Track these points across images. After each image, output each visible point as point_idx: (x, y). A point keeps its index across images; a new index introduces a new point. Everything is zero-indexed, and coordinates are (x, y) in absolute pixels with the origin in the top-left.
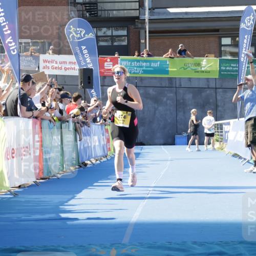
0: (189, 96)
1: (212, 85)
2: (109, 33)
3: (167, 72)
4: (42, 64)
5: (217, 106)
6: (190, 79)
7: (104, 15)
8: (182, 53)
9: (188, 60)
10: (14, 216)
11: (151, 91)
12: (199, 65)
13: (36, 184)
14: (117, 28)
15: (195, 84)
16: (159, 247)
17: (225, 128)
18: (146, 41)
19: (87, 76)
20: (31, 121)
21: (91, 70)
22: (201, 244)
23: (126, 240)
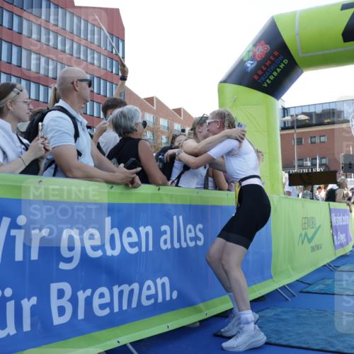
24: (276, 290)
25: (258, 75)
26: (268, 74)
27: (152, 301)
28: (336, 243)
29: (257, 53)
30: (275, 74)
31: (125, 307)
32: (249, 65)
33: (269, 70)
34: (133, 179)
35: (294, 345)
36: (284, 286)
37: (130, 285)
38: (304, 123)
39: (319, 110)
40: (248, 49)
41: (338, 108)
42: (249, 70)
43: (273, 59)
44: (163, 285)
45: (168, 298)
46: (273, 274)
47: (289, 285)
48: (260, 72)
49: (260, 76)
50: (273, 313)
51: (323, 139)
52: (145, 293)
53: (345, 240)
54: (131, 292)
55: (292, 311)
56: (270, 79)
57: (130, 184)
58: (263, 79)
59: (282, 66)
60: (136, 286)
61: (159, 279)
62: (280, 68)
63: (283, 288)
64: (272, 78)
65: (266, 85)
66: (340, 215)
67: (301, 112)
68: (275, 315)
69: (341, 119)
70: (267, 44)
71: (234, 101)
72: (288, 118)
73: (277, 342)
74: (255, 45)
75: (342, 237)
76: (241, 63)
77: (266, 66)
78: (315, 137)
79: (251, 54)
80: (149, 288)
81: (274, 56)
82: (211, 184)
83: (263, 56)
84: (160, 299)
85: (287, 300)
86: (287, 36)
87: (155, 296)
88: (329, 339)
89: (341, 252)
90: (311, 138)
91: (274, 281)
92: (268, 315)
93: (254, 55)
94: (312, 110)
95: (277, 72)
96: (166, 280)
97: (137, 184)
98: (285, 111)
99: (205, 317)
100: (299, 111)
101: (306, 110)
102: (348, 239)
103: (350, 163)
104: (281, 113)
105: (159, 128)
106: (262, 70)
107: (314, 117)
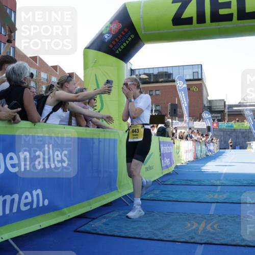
0: (240, 134)
1: (247, 131)
2: (215, 115)
3: (233, 127)
4: (195, 125)
5: (249, 137)
6: (240, 129)
7: (213, 110)
8: (238, 121)
9: (239, 123)
10: (187, 170)
11: (228, 133)
12: (243, 124)
13: (193, 161)
14: (217, 114)
15: (242, 131)
16: (232, 181)
17: (252, 144)
18: (227, 117)
19: (209, 128)
20: (192, 142)
22: (246, 180)
23: (222, 178)
24: (120, 198)
25: (113, 45)
26: (120, 44)
27: (28, 207)
28: (163, 165)
29: (113, 29)
30: (125, 44)
31: (7, 212)
32: (106, 37)
33: (120, 41)
34: (15, 116)
35: (130, 236)
36: (126, 195)
37: (11, 196)
38: (145, 80)
39: (156, 72)
41: (170, 71)
42: (106, 40)
43: (123, 34)
44: (38, 195)
45: (41, 205)
46: (117, 186)
47: (129, 194)
48: (114, 43)
49: (114, 46)
50: (117, 214)
51: (158, 92)
52: (23, 201)
53: (170, 163)
54: (13, 201)
56: (121, 48)
57: (12, 120)
58: (116, 47)
59: (130, 39)
60: (16, 196)
61: (35, 191)
62: (128, 40)
63: (125, 196)
64: (122, 47)
65: (118, 52)
66: (166, 146)
67: (143, 72)
69: (171, 79)
70: (119, 22)
71: (95, 62)
72: (134, 76)
73: (119, 234)
74: (112, 23)
75: (167, 161)
76: (101, 35)
77: (118, 38)
78: (152, 91)
79: (108, 29)
80: (26, 197)
81: (124, 32)
82: (74, 122)
83: (117, 31)
84: (35, 206)
85: (128, 205)
86: (134, 18)
87: (31, 204)
88: (155, 232)
89: (166, 172)
90: (150, 91)
91: (118, 192)
93: (110, 30)
94: (151, 72)
96: (39, 191)
97: (18, 120)
98: (132, 71)
99: (68, 218)
100: (142, 72)
101: (147, 72)
102: (171, 162)
103: (175, 110)
104: (129, 73)
105: (40, 80)
106: (116, 41)
107: (152, 76)
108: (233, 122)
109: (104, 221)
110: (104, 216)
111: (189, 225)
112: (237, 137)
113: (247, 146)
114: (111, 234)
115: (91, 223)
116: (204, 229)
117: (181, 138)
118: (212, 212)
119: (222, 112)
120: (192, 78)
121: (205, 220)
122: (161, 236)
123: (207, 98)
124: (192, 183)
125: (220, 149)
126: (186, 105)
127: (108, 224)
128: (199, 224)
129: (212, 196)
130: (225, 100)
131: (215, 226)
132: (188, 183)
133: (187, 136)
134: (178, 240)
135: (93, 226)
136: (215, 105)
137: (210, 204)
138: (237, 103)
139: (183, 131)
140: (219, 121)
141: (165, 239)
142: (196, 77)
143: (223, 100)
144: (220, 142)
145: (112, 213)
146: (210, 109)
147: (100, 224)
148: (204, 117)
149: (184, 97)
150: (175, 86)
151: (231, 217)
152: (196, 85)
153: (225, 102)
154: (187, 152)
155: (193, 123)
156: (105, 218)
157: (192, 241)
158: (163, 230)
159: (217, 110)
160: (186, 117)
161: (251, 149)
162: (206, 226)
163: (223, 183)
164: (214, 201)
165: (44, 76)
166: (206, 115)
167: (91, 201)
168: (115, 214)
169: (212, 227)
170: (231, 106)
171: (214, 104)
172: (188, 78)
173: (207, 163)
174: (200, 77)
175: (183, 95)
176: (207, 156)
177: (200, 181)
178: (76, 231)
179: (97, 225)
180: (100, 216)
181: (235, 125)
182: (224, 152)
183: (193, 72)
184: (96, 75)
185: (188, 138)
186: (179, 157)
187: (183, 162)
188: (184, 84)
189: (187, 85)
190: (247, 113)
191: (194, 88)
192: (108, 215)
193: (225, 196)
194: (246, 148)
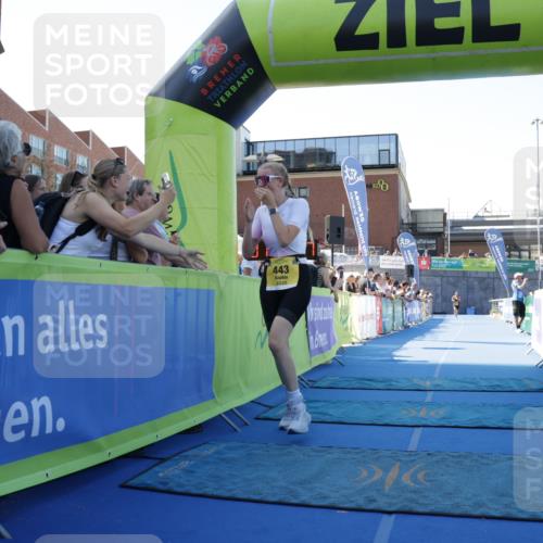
0: (476, 283)
1: (491, 275)
2: (424, 242)
3: (461, 267)
4: (381, 262)
5: (494, 290)
6: (477, 272)
7: (421, 231)
8: (472, 255)
10: (363, 358)
11: (451, 279)
12: (482, 263)
13: (377, 338)
14: (430, 239)
15: (480, 275)
16: (458, 381)
17: (500, 304)
18: (448, 247)
19: (410, 270)
20: (374, 298)
21: (412, 266)
22: (486, 379)
23: (436, 375)
24: (220, 415)
25: (208, 88)
26: (223, 88)
27: (22, 434)
28: (312, 347)
29: (208, 55)
30: (234, 88)
32: (194, 72)
33: (224, 81)
35: (240, 496)
36: (231, 410)
39: (300, 149)
40: (195, 47)
41: (329, 147)
42: (195, 79)
43: (231, 66)
44: (42, 409)
45: (49, 429)
46: (214, 390)
47: (238, 408)
48: (211, 85)
49: (210, 91)
50: (213, 450)
51: (303, 192)
52: (10, 421)
53: (326, 343)
55: (242, 447)
56: (226, 97)
58: (215, 95)
59: (245, 77)
61: (35, 400)
62: (241, 80)
63: (230, 413)
64: (228, 94)
65: (219, 105)
66: (320, 306)
67: (272, 149)
68: (217, 453)
69: (332, 164)
70: (224, 41)
71: (170, 126)
72: (253, 158)
73: (215, 493)
75: (321, 338)
76: (183, 68)
77: (220, 75)
79: (199, 55)
80: (18, 414)
81: (233, 61)
82: (121, 253)
83: (217, 60)
84: (35, 432)
85: (235, 430)
86: (255, 33)
87: (28, 427)
88: (291, 487)
89: (319, 360)
91: (216, 402)
92: (206, 453)
93: (203, 58)
94: (290, 148)
95: (236, 85)
96: (45, 401)
97: (0, 248)
98: (250, 146)
99: (107, 458)
100: (270, 148)
101: (281, 148)
102: (330, 340)
103: (339, 230)
104: (243, 149)
105: (52, 161)
106: (214, 81)
107: (292, 158)
108: (462, 257)
109: (185, 464)
110: (186, 454)
111: (365, 473)
112: (470, 289)
113: (491, 308)
114: (200, 492)
115: (157, 469)
116: (397, 482)
117: (352, 289)
118: (413, 445)
119: (438, 235)
120: (376, 162)
121: (398, 464)
122: (305, 497)
123: (408, 206)
124: (374, 385)
125: (435, 313)
126: (363, 220)
127: (192, 472)
128: (386, 470)
129: (414, 413)
130: (446, 211)
131: (420, 476)
132: (365, 385)
133: (365, 286)
134: (341, 506)
135: (161, 475)
136: (424, 220)
137: (410, 429)
138: (471, 217)
139: (356, 274)
140: (432, 253)
141: (314, 503)
142: (385, 161)
143: (442, 210)
144: (435, 298)
145: (202, 448)
146: (415, 230)
147: (177, 472)
148: (400, 245)
149: (359, 203)
150: (340, 180)
151: (453, 456)
152: (385, 177)
153: (445, 215)
154: (363, 318)
155: (378, 258)
156: (186, 458)
157: (372, 506)
158: (310, 482)
159: (428, 230)
160: (363, 247)
161: (499, 315)
162: (400, 476)
163: (438, 385)
164: (419, 424)
165: (60, 152)
166: (405, 241)
167: (157, 422)
168: (208, 451)
169: (414, 478)
170: (457, 224)
171: (422, 218)
172: (368, 162)
173: (405, 343)
174: (393, 161)
175: (357, 198)
176: (406, 327)
177: (391, 380)
178: (123, 486)
179: (170, 472)
180: (177, 454)
181: (467, 263)
182: (441, 321)
183: (380, 151)
184: (170, 153)
185: (367, 290)
186: (346, 329)
187: (354, 340)
188: (358, 175)
189: (367, 177)
190: (491, 238)
191: (381, 185)
192: (195, 451)
193: (442, 412)
194: (488, 313)
